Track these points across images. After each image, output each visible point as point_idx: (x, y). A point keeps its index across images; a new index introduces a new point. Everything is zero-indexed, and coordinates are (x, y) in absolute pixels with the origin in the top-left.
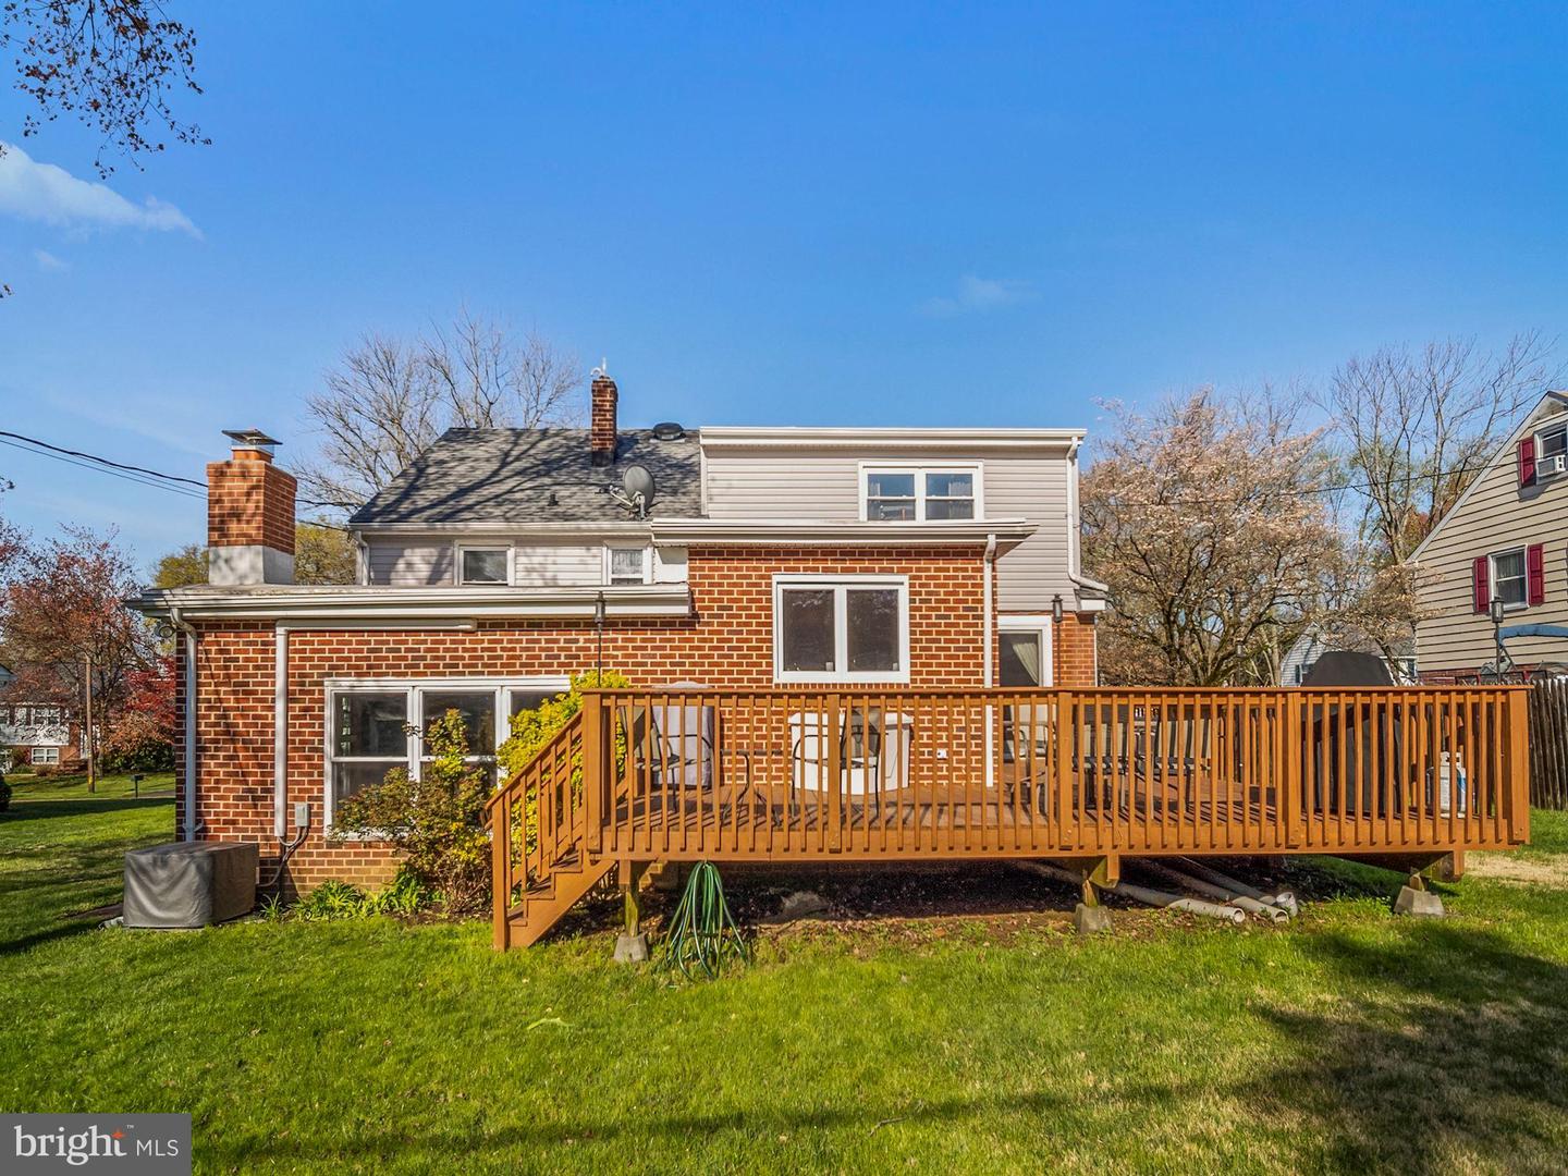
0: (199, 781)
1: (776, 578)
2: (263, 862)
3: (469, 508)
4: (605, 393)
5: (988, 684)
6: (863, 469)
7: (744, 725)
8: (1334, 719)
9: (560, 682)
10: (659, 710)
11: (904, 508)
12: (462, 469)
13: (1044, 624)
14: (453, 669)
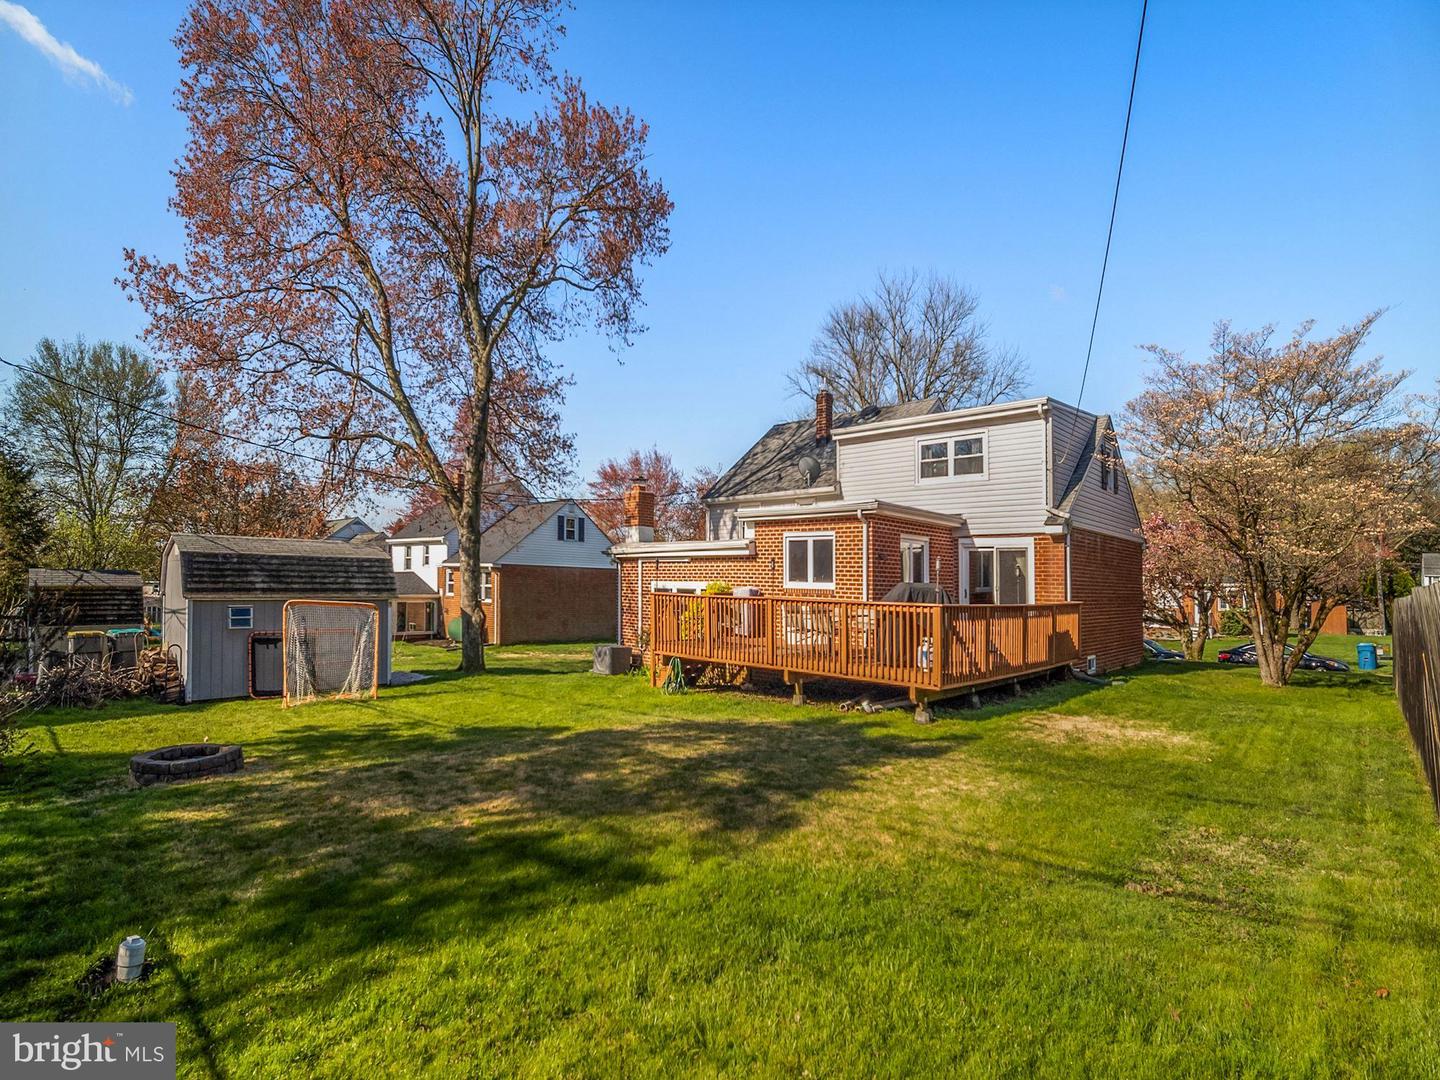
1: (786, 534)
2: (634, 656)
5: (865, 600)
6: (918, 443)
8: (884, 615)
11: (944, 466)
13: (1028, 543)
14: (685, 578)
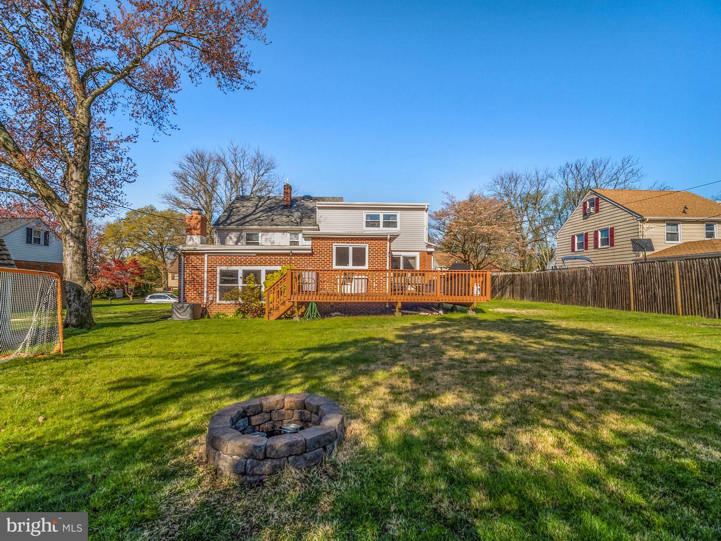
0: (184, 290)
1: (334, 244)
2: (201, 308)
3: (248, 222)
4: (288, 188)
6: (364, 213)
7: (324, 277)
9: (279, 268)
10: (303, 273)
11: (377, 223)
12: (244, 209)
13: (417, 254)
14: (250, 264)
